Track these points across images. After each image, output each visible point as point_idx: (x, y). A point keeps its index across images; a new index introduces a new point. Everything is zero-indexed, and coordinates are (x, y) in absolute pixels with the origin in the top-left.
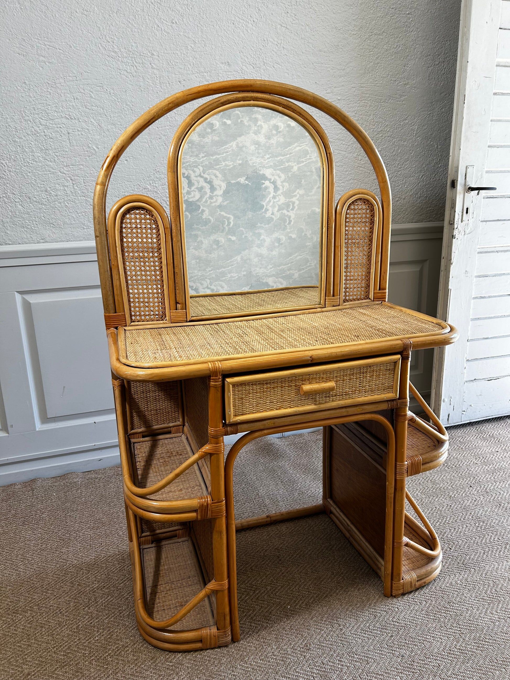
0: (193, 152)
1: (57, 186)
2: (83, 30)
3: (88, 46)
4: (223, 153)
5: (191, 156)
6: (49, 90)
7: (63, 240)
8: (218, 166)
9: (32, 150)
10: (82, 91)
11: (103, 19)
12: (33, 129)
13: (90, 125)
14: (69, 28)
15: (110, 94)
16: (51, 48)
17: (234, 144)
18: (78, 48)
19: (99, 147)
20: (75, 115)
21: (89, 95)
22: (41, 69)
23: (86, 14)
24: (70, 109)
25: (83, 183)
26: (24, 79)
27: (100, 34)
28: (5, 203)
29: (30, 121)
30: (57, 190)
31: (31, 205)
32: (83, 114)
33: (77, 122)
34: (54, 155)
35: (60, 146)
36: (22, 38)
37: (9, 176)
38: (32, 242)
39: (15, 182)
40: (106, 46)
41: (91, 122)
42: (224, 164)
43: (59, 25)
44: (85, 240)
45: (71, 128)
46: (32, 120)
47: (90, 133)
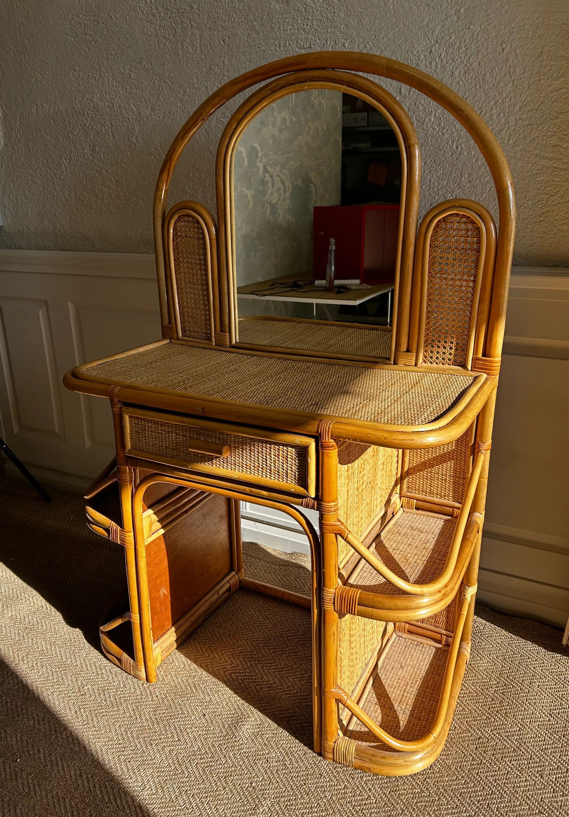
1: (104, 187)
9: (83, 147)
10: (123, 71)
13: (131, 114)
16: (95, 23)
18: (119, 18)
22: (87, 50)
25: (125, 185)
29: (80, 114)
30: (103, 192)
31: (83, 208)
34: (100, 152)
35: (104, 141)
36: (72, 18)
40: (144, 9)
41: (131, 109)
47: (130, 123)
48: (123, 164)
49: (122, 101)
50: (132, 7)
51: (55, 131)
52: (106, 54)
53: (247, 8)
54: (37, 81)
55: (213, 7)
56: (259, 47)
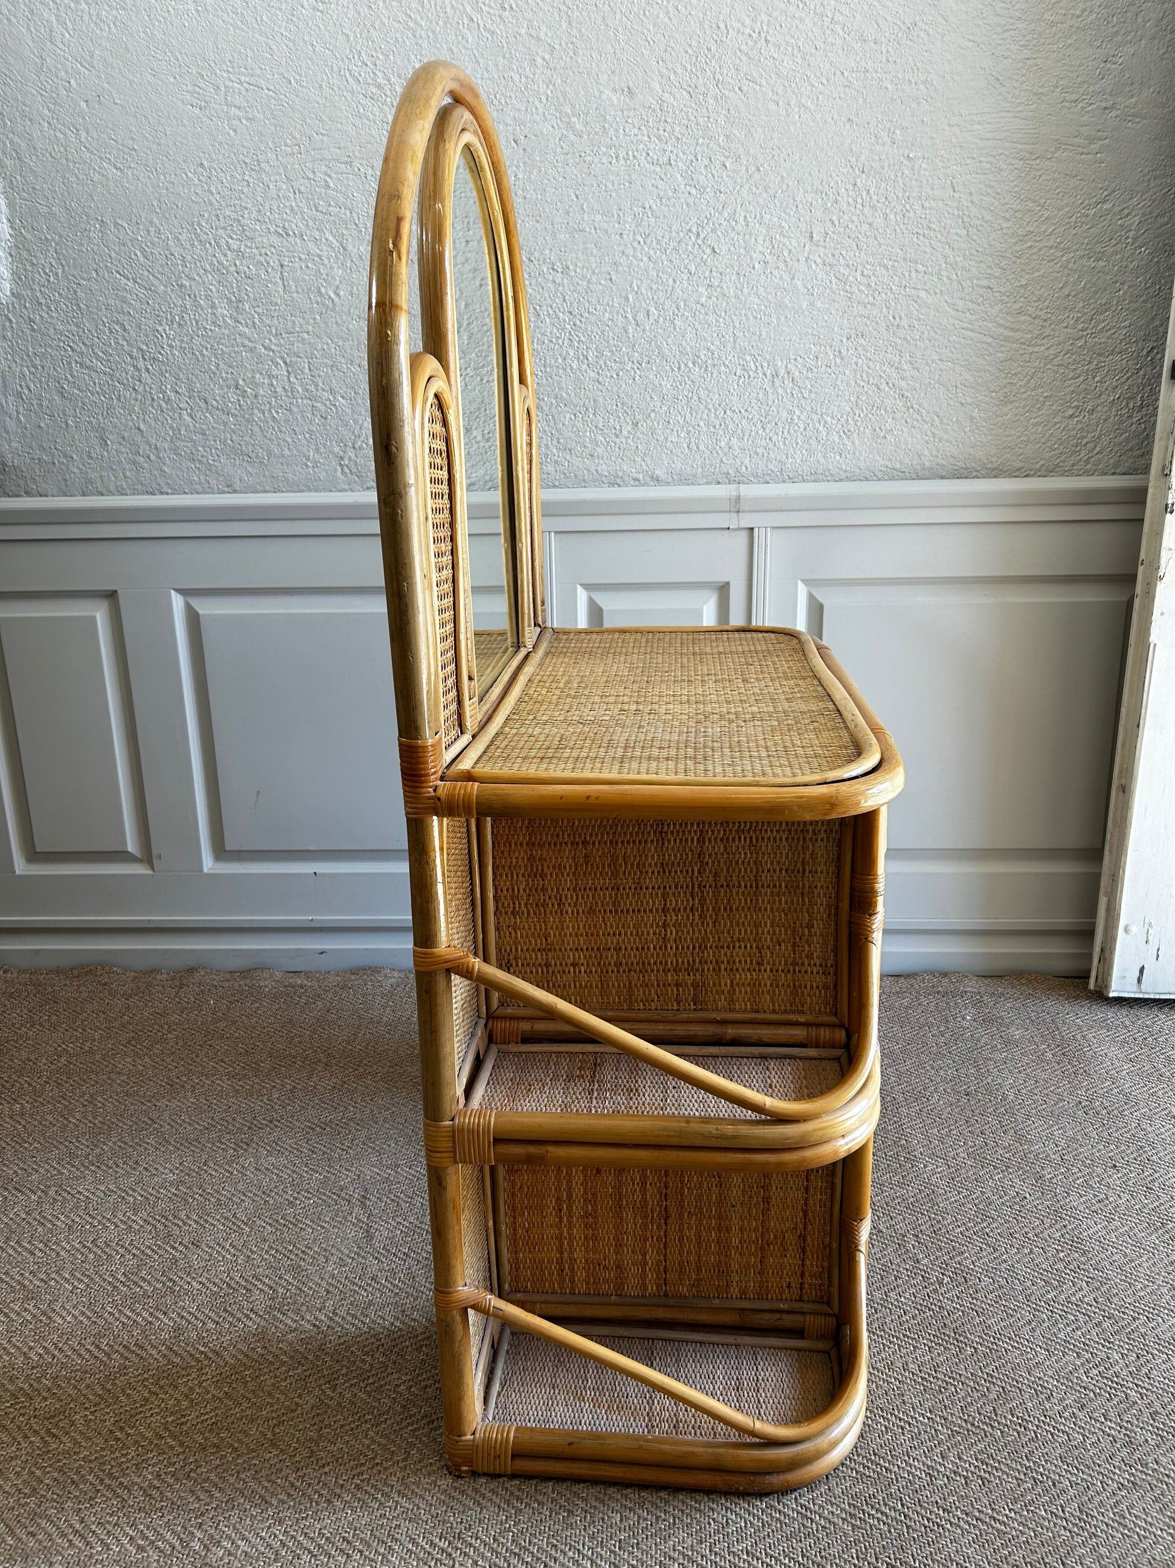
1: (258, 376)
2: (315, 43)
3: (325, 78)
6: (246, 178)
7: (268, 488)
9: (213, 303)
10: (311, 175)
11: (356, 16)
12: (214, 259)
13: (325, 248)
14: (287, 42)
15: (366, 177)
16: (252, 87)
18: (305, 84)
19: (342, 293)
20: (294, 227)
21: (323, 183)
22: (232, 133)
23: (321, 8)
24: (285, 215)
25: (307, 370)
26: (199, 157)
27: (348, 51)
28: (162, 411)
29: (210, 244)
30: (257, 385)
31: (207, 415)
32: (311, 223)
33: (299, 241)
34: (253, 312)
35: (264, 294)
36: (199, 73)
37: (170, 357)
38: (208, 490)
39: (180, 369)
40: (360, 75)
41: (327, 240)
43: (268, 38)
44: (310, 490)
45: (287, 254)
46: (213, 243)
47: (323, 264)
48: (305, 335)
49: (307, 225)
50: (335, 69)
51: (146, 273)
52: (273, 142)
53: (560, 95)
54: (108, 179)
55: (498, 87)
56: (580, 156)
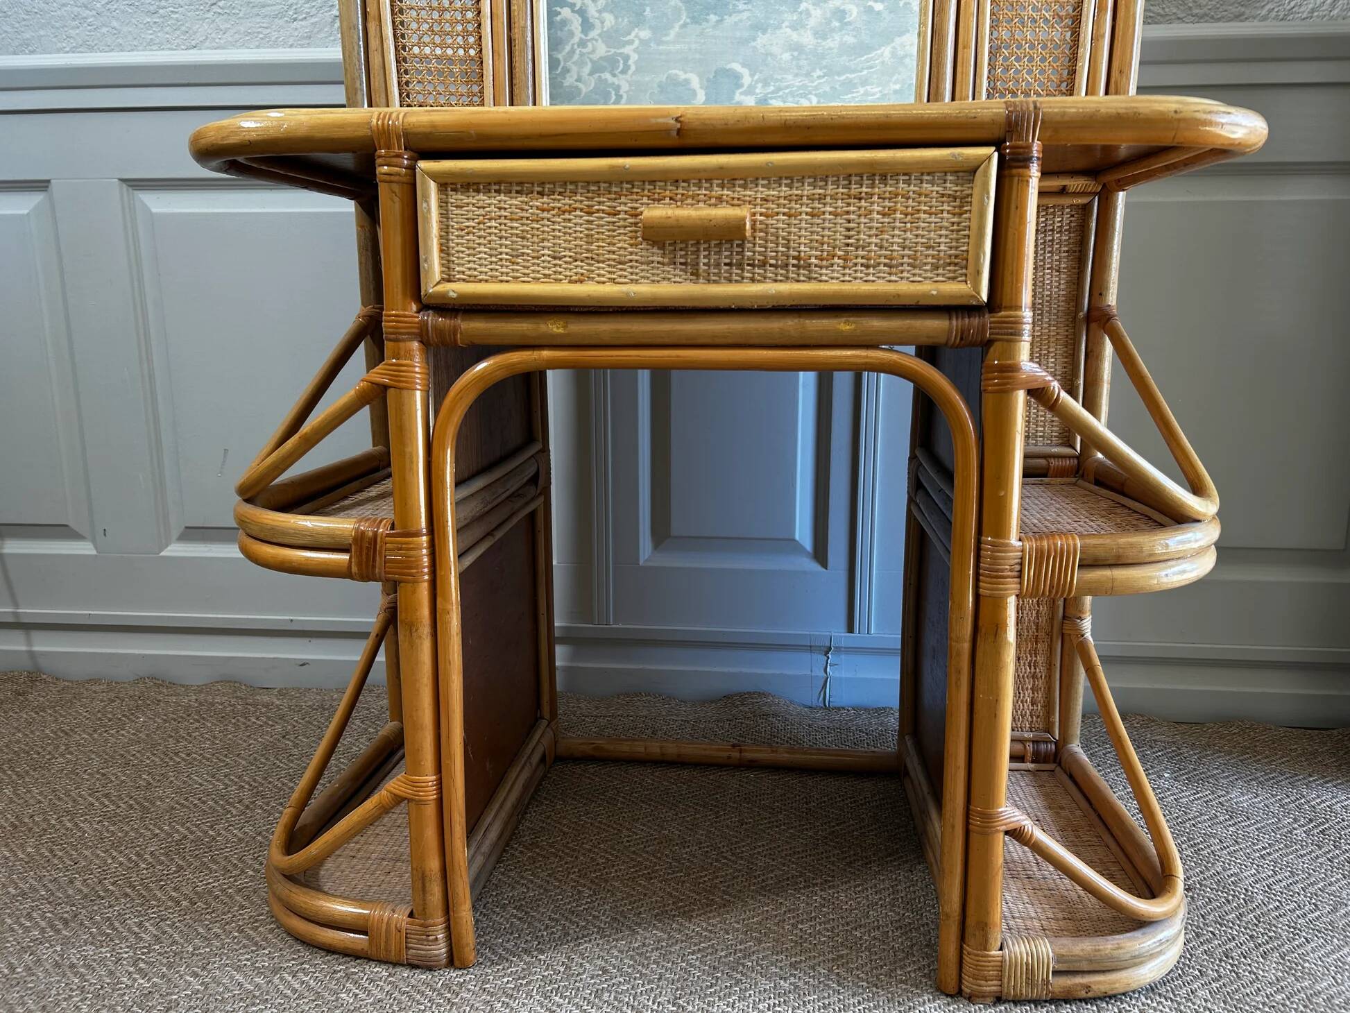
0: (799, 67)
4: (863, 69)
5: (796, 75)
8: (850, 96)
17: (887, 51)
42: (862, 90)
